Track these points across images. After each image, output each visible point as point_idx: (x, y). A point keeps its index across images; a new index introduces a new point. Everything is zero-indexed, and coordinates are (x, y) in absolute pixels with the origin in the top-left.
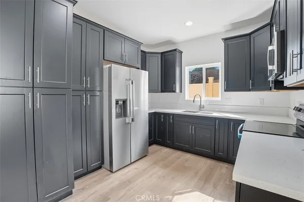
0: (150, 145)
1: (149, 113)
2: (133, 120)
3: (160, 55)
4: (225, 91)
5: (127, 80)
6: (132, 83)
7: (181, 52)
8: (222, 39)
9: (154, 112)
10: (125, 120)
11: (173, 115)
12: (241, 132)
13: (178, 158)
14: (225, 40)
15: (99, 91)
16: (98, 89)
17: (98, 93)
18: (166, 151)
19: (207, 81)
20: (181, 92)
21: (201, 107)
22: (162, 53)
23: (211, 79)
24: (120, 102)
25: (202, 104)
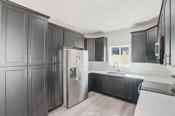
0: (89, 91)
1: (89, 74)
2: (79, 79)
3: (95, 40)
4: (132, 62)
5: (76, 57)
6: (79, 59)
7: (107, 39)
8: (131, 33)
9: (92, 73)
10: (75, 79)
11: (102, 75)
12: (140, 90)
13: (105, 100)
14: (132, 33)
15: (61, 63)
16: (60, 62)
17: (60, 65)
18: (98, 95)
19: (122, 54)
20: (107, 61)
21: (118, 70)
22: (96, 39)
23: (124, 52)
24: (72, 70)
25: (119, 68)
